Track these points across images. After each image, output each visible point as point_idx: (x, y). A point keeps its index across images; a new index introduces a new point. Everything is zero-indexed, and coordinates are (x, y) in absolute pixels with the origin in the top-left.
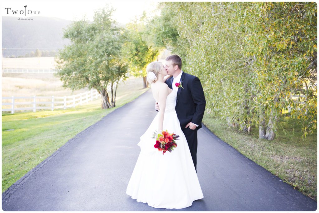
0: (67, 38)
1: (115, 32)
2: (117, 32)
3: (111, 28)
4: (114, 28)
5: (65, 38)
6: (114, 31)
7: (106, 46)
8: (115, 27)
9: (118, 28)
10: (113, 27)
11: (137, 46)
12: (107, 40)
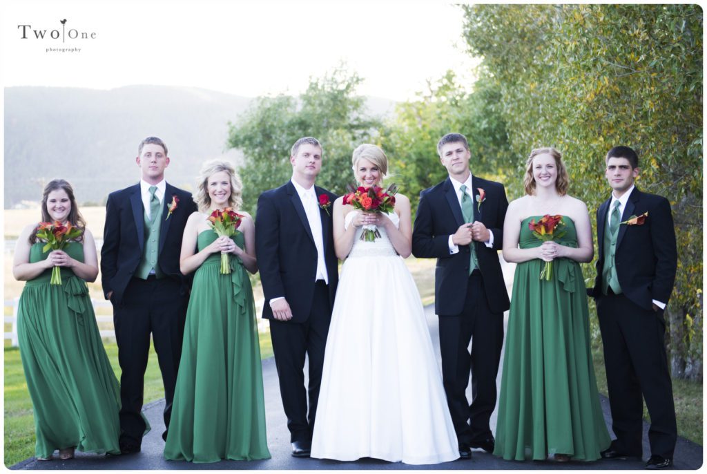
0: (234, 147)
1: (358, 132)
2: (361, 131)
3: (347, 122)
4: (355, 123)
5: (231, 148)
6: (353, 130)
7: (335, 169)
8: (357, 119)
9: (365, 122)
10: (352, 119)
11: (422, 170)
12: (335, 152)
